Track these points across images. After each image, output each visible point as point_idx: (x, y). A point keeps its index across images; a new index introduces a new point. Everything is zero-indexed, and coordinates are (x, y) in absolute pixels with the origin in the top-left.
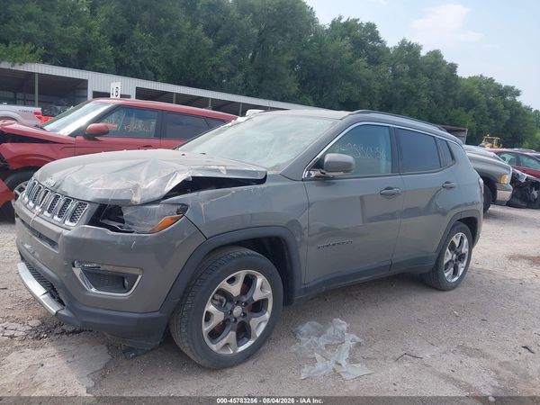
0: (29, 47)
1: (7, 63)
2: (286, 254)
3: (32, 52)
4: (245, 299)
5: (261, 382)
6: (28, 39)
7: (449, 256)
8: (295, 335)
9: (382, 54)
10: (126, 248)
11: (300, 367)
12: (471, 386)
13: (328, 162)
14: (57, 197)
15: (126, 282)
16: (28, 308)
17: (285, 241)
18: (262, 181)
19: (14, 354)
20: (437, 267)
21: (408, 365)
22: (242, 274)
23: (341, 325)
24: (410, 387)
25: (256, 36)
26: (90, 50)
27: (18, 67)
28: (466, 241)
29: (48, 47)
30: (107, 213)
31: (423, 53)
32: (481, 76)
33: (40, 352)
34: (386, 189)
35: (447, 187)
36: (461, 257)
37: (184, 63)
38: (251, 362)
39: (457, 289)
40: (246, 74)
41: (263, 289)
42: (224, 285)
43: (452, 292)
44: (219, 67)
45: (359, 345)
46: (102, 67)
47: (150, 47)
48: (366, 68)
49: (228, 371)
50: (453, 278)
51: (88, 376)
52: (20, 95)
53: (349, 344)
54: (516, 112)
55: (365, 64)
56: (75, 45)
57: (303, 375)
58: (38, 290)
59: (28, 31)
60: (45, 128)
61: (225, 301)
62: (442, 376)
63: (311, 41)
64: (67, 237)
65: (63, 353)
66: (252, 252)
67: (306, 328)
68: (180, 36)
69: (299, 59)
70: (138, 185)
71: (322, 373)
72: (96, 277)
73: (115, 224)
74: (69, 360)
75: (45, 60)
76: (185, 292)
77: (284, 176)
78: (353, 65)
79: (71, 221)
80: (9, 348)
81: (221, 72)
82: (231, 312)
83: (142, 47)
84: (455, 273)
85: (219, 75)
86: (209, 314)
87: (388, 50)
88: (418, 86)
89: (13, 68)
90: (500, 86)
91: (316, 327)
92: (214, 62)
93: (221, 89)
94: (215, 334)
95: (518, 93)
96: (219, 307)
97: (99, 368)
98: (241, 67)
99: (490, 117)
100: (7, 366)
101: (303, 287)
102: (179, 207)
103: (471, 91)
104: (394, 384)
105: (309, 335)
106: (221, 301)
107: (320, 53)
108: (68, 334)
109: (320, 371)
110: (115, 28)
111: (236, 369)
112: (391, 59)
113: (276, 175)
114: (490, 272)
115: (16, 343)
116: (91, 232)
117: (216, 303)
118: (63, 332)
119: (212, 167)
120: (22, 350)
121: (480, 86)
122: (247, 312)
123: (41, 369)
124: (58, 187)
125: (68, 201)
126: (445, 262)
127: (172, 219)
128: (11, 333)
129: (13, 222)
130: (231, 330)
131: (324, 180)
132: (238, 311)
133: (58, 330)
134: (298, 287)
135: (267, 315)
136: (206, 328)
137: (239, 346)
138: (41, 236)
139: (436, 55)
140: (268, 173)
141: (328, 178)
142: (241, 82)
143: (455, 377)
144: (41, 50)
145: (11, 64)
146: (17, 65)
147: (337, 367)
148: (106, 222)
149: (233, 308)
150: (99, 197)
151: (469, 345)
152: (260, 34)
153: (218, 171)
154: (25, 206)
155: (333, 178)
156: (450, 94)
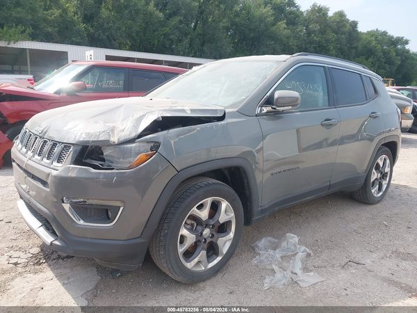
0: (20, 28)
1: (3, 42)
2: (246, 181)
3: (23, 32)
4: (212, 222)
5: (231, 293)
6: (19, 22)
7: (375, 175)
8: (254, 250)
9: (298, 16)
10: (108, 184)
11: (263, 278)
12: (411, 288)
13: (277, 99)
14: (45, 142)
15: (110, 213)
16: (29, 237)
17: (244, 170)
18: (222, 118)
19: (18, 279)
20: (366, 184)
21: (354, 271)
22: (209, 201)
23: (293, 238)
24: (359, 291)
25: (197, 8)
26: (67, 28)
27: (12, 45)
28: (388, 161)
29: (35, 27)
30: (89, 153)
31: (330, 14)
32: (377, 30)
33: (40, 276)
34: (326, 120)
35: (373, 116)
36: (384, 176)
37: (142, 34)
38: (219, 276)
39: (381, 203)
40: (191, 40)
41: (226, 212)
42: (194, 210)
43: (378, 205)
44: (170, 34)
45: (309, 255)
46: (78, 41)
47: (114, 23)
48: (285, 28)
49: (201, 285)
50: (378, 193)
51: (82, 296)
52: (16, 68)
53: (301, 255)
54: (406, 58)
55: (284, 25)
56: (56, 25)
57: (266, 285)
58: (35, 223)
59: (18, 16)
60: (35, 88)
61: (195, 224)
62: (385, 279)
63: (241, 10)
64: (55, 177)
65: (59, 276)
66: (216, 181)
67: (263, 243)
68: (137, 12)
69: (232, 26)
70: (114, 127)
71: (283, 282)
72: (83, 210)
73: (97, 163)
74: (66, 282)
75: (33, 37)
76: (161, 219)
77: (241, 113)
78: (275, 27)
79: (58, 162)
80: (14, 274)
81: (171, 39)
82: (202, 234)
83: (108, 23)
84: (380, 189)
85: (170, 41)
86: (183, 237)
87: (302, 13)
88: (327, 41)
89: (10, 46)
90: (392, 37)
91: (270, 242)
92: (165, 32)
93: (172, 53)
94: (189, 254)
95: (407, 42)
96: (191, 230)
97: (91, 288)
98: (186, 35)
99: (385, 63)
100: (12, 290)
101: (260, 208)
102: (152, 144)
103: (369, 42)
104: (345, 289)
105: (266, 249)
106: (192, 225)
107: (249, 19)
108: (63, 259)
109: (280, 281)
110: (85, 9)
111: (208, 283)
112: (306, 20)
113: (233, 112)
114: (405, 187)
115: (20, 269)
116: (76, 171)
117: (189, 227)
118: (59, 257)
119: (178, 108)
120: (25, 275)
121: (376, 37)
122: (214, 233)
123: (42, 291)
124: (45, 133)
125: (54, 145)
126: (372, 180)
127: (147, 155)
128: (15, 260)
129: (10, 166)
130: (203, 249)
131: (275, 115)
132: (207, 232)
133: (55, 256)
134: (256, 209)
135: (232, 235)
136: (181, 250)
137: (209, 262)
138: (34, 177)
139: (341, 15)
140: (226, 111)
141: (279, 112)
142: (188, 46)
143: (396, 280)
144: (29, 30)
145: (7, 42)
146: (12, 42)
147: (293, 276)
148: (88, 161)
149: (203, 230)
150: (81, 139)
151: (402, 250)
152: (200, 7)
153: (183, 111)
154: (19, 151)
155: (283, 112)
156: (353, 46)
